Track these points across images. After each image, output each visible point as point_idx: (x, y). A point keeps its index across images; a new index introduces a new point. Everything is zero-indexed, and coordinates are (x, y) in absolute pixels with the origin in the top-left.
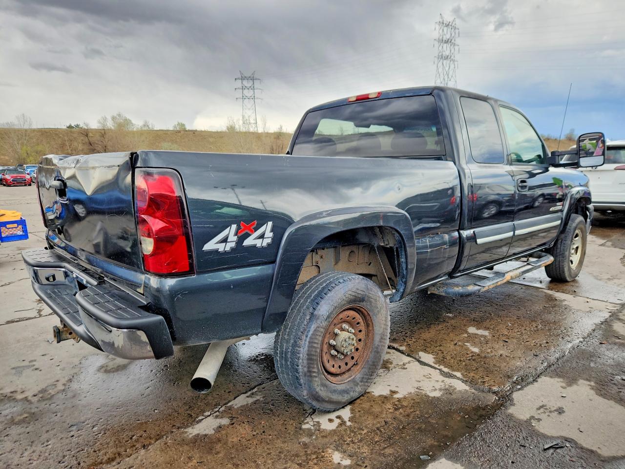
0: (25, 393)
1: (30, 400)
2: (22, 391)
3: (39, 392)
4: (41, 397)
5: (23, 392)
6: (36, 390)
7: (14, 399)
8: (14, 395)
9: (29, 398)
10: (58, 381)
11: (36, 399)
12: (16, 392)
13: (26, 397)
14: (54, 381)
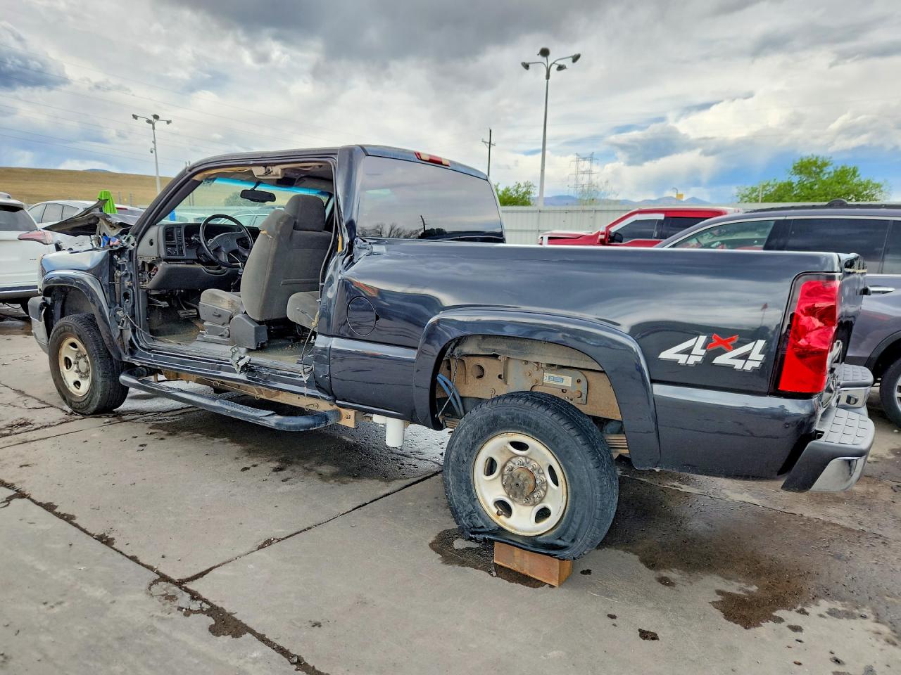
0: (875, 630)
1: (874, 614)
2: (879, 636)
3: (855, 618)
4: (857, 608)
5: (879, 633)
6: (857, 624)
7: (894, 631)
8: (892, 637)
9: (873, 617)
10: (821, 616)
11: (866, 611)
12: (888, 641)
13: (877, 622)
14: (826, 620)
